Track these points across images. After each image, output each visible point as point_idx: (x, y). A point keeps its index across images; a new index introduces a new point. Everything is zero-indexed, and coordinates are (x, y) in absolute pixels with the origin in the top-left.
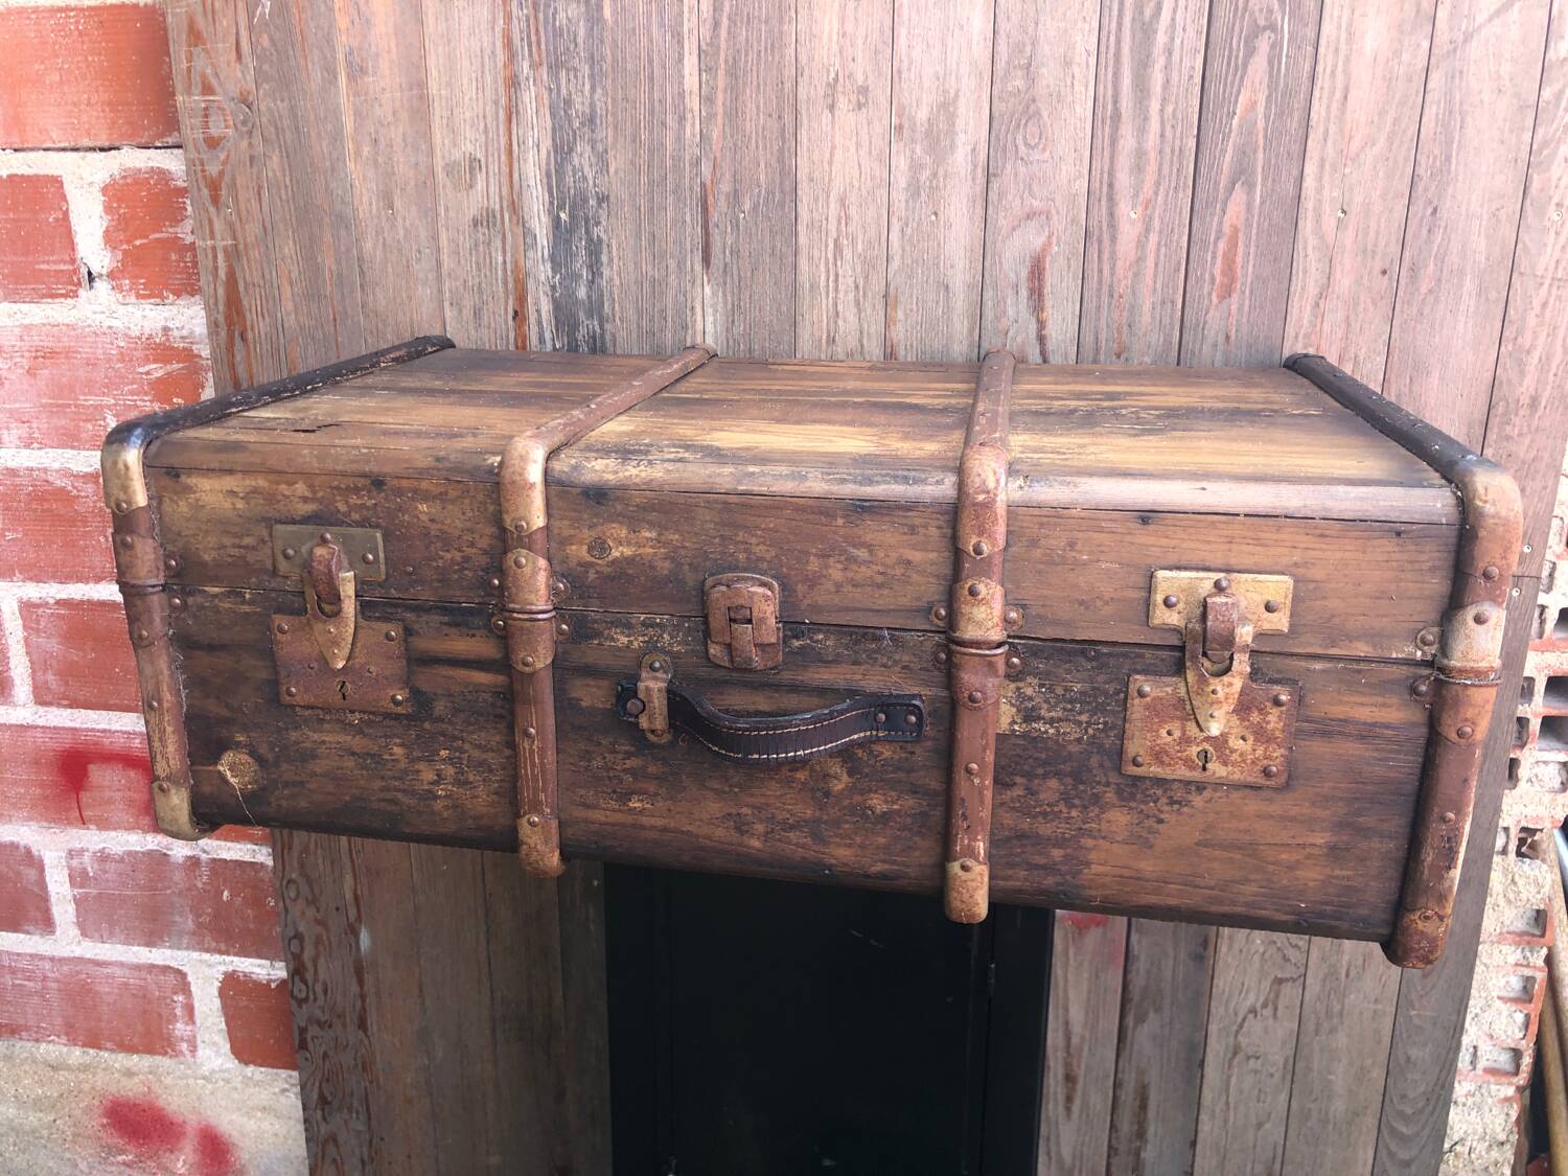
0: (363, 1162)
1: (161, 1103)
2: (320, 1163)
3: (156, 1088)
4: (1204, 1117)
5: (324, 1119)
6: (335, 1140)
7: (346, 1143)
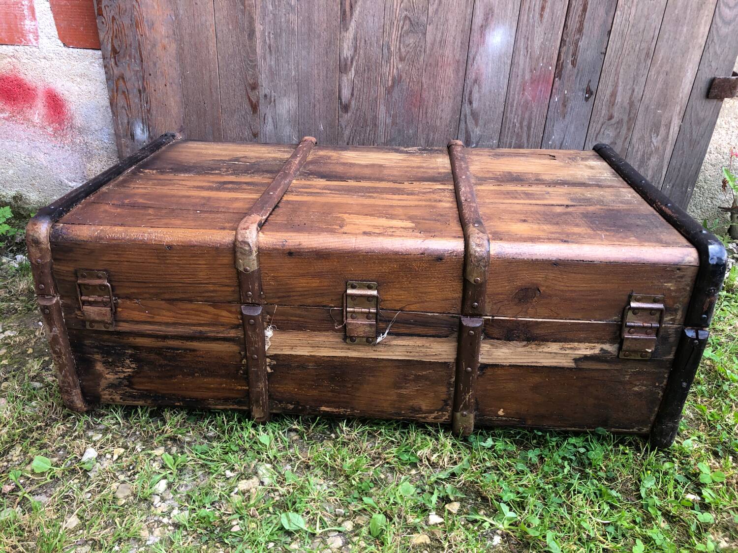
0: (140, 91)
1: (22, 76)
2: (115, 94)
3: (19, 66)
4: (618, 13)
5: (116, 64)
6: (123, 79)
7: (129, 79)
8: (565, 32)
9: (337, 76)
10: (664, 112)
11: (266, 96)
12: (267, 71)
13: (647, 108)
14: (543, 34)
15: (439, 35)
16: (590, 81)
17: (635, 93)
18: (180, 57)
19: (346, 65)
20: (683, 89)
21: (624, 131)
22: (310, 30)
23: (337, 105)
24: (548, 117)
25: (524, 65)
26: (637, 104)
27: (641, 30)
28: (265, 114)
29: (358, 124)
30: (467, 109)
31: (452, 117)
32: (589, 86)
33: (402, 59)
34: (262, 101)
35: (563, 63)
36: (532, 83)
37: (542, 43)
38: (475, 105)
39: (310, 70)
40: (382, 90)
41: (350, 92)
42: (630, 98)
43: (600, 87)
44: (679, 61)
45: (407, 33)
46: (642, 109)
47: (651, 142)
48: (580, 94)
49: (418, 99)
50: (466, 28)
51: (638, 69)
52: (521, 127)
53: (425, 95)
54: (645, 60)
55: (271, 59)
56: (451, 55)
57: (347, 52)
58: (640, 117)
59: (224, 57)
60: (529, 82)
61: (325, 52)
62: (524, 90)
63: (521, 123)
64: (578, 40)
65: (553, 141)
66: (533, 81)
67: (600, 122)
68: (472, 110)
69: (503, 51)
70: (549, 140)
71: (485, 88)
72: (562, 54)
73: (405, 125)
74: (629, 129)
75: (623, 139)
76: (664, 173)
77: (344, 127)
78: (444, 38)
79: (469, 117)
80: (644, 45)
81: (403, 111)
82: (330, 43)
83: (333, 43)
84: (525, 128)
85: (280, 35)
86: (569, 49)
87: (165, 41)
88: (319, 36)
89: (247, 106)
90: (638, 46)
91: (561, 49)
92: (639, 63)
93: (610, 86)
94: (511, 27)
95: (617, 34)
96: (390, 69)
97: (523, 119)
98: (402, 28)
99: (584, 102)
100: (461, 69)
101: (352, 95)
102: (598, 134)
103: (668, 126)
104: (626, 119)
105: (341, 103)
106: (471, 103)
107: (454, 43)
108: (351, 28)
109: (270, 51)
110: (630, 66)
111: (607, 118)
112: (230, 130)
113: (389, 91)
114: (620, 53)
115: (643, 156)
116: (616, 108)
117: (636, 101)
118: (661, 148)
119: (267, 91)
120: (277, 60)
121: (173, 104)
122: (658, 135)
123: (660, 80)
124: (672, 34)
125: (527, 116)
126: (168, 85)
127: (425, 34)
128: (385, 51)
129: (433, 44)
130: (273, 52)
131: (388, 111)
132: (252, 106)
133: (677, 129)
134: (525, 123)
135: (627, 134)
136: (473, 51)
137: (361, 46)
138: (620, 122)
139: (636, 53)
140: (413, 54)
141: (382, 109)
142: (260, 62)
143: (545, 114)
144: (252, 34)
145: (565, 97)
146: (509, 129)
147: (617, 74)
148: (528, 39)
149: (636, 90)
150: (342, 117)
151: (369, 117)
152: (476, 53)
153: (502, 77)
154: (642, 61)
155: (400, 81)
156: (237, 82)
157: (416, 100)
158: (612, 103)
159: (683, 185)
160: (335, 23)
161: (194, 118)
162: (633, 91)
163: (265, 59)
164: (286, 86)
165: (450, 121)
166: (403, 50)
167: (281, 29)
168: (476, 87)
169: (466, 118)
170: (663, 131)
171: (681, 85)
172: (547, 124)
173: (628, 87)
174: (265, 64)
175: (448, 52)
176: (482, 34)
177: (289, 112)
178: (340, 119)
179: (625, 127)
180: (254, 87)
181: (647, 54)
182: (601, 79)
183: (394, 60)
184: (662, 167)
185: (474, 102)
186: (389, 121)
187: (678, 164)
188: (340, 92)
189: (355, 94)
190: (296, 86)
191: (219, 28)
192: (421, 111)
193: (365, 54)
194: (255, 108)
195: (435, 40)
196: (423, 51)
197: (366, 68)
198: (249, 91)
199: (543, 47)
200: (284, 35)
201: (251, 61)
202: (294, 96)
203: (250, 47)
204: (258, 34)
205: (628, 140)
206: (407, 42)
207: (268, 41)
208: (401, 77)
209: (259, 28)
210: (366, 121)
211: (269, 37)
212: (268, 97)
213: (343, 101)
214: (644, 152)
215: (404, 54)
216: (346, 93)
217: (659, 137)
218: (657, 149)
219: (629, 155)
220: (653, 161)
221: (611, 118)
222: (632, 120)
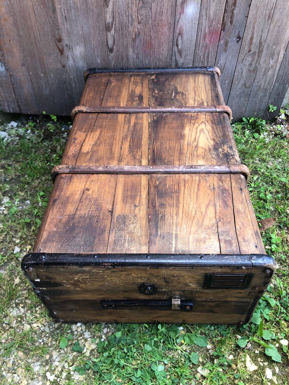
8: (227, 5)
9: (105, 33)
10: (276, 47)
11: (67, 45)
12: (66, 32)
13: (268, 46)
14: (215, 7)
15: (159, 9)
16: (239, 32)
17: (263, 38)
18: (15, 24)
19: (109, 27)
20: (287, 35)
21: (256, 58)
22: (87, 7)
23: (106, 49)
24: (218, 52)
25: (205, 24)
26: (263, 43)
27: (266, 4)
28: (68, 55)
29: (118, 58)
30: (175, 49)
31: (168, 54)
32: (239, 35)
33: (139, 23)
34: (65, 48)
35: (225, 22)
36: (209, 34)
37: (214, 12)
38: (180, 47)
39: (89, 30)
40: (130, 40)
41: (113, 42)
42: (260, 40)
43: (245, 35)
44: (285, 20)
45: (141, 8)
46: (266, 46)
47: (270, 63)
48: (234, 39)
49: (150, 44)
50: (174, 4)
51: (264, 25)
52: (204, 58)
53: (153, 42)
54: (268, 20)
55: (67, 25)
56: (166, 20)
57: (109, 20)
58: (264, 50)
59: (40, 24)
60: (208, 33)
61: (97, 20)
62: (205, 38)
63: (204, 56)
64: (233, 10)
65: (221, 64)
66: (210, 32)
67: (244, 54)
68: (178, 50)
69: (194, 17)
70: (218, 64)
71: (185, 37)
72: (225, 18)
73: (144, 58)
74: (259, 56)
75: (255, 62)
76: (275, 78)
77: (111, 60)
78: (162, 10)
79: (177, 53)
80: (268, 12)
81: (142, 51)
82: (99, 15)
83: (101, 14)
84: (206, 58)
85: (71, 11)
86: (229, 14)
87: (6, 16)
88: (93, 10)
89: (57, 51)
90: (264, 12)
91: (225, 15)
92: (265, 22)
93: (250, 34)
94: (198, 3)
95: (254, 6)
96: (133, 29)
97: (205, 53)
98: (138, 5)
99: (236, 43)
100: (171, 28)
101: (114, 43)
102: (243, 60)
103: (278, 55)
104: (257, 51)
105: (108, 48)
106: (177, 46)
107: (167, 13)
108: (110, 6)
109: (66, 20)
110: (260, 23)
111: (248, 51)
112: (50, 64)
113: (134, 40)
114: (255, 16)
115: (265, 70)
116: (252, 46)
117: (263, 42)
118: (274, 66)
119: (67, 43)
120: (70, 25)
121: (16, 51)
122: (273, 59)
123: (275, 30)
124: (282, 6)
125: (207, 52)
126: (11, 41)
127: (151, 8)
128: (130, 18)
129: (156, 14)
130: (68, 21)
131: (134, 51)
132: (60, 51)
133: (282, 56)
134: (206, 55)
135: (257, 59)
136: (178, 17)
137: (116, 16)
138: (254, 53)
139: (264, 16)
140: (145, 19)
141: (131, 50)
142: (61, 26)
143: (216, 51)
144: (54, 10)
145: (226, 41)
146: (198, 59)
147: (254, 28)
148: (207, 9)
149: (263, 36)
150: (109, 55)
151: (124, 55)
152: (179, 18)
153: (193, 31)
154: (267, 20)
155: (139, 35)
156: (50, 38)
157: (149, 45)
158: (251, 43)
159: (284, 84)
160: (100, 3)
161: (29, 58)
162: (262, 36)
163: (64, 25)
164: (77, 39)
165: (167, 56)
166: (139, 18)
167: (70, 7)
168: (180, 37)
169: (175, 54)
170: (276, 57)
171: (285, 33)
172: (217, 56)
173: (259, 34)
174: (64, 27)
175: (164, 18)
176: (183, 8)
177: (80, 53)
178: (109, 56)
179: (257, 56)
180: (60, 40)
181: (269, 16)
182: (245, 31)
183: (136, 23)
184: (274, 75)
185: (179, 45)
186: (135, 56)
187: (282, 73)
188: (107, 42)
189: (115, 43)
190: (83, 39)
191: (35, 8)
192: (151, 50)
193: (119, 20)
194: (62, 52)
195: (157, 11)
196: (150, 18)
197: (120, 29)
198: (57, 43)
199: (215, 14)
200: (73, 10)
201: (56, 26)
202: (82, 45)
203: (55, 18)
204: (58, 10)
205: (258, 62)
206: (141, 13)
207: (64, 15)
208: (140, 32)
209: (58, 7)
210: (122, 57)
211: (64, 12)
212: (68, 46)
213: (109, 46)
214: (266, 68)
215: (140, 20)
216: (110, 42)
217: (274, 60)
218: (272, 66)
219: (258, 70)
220: (270, 73)
221: (250, 51)
222: (260, 52)
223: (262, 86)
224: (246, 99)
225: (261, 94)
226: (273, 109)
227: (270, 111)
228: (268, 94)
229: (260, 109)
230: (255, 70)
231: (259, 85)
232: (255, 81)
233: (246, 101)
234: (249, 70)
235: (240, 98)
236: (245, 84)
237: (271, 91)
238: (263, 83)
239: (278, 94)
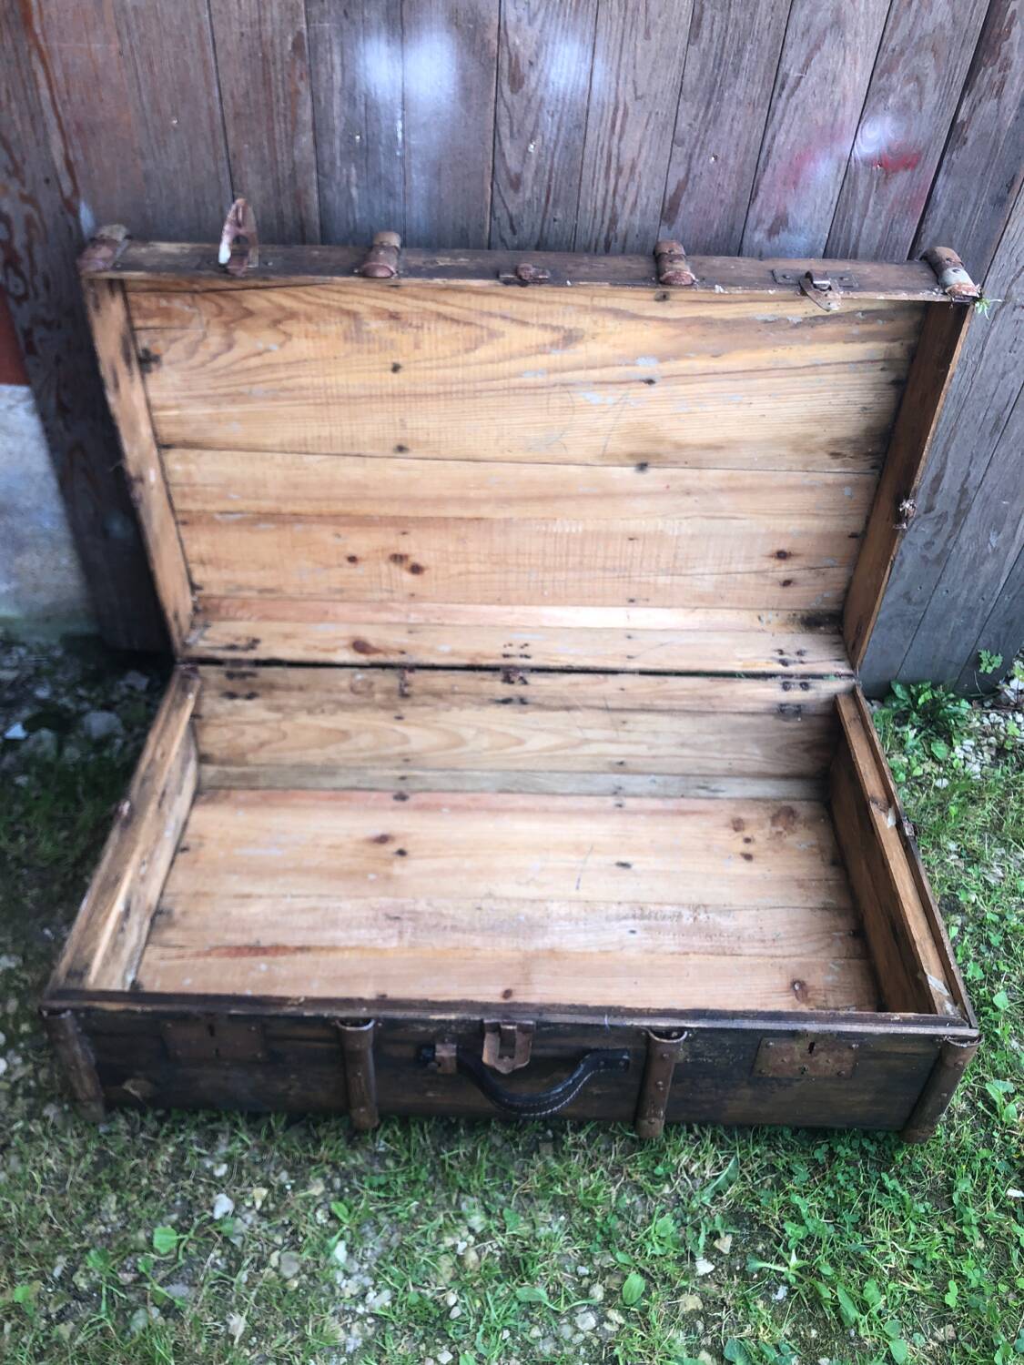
10: (1012, 503)
13: (987, 499)
17: (971, 479)
21: (948, 527)
26: (972, 493)
27: (989, 394)
42: (963, 485)
46: (979, 497)
47: (989, 541)
51: (979, 446)
54: (991, 435)
58: (975, 509)
74: (956, 524)
75: (946, 536)
76: (1003, 581)
80: (991, 414)
90: (982, 415)
92: (983, 437)
93: (933, 468)
103: (1016, 522)
104: (952, 511)
110: (966, 442)
111: (923, 509)
114: (953, 424)
115: (974, 559)
116: (939, 497)
117: (971, 488)
118: (1002, 550)
122: (999, 533)
123: (1011, 461)
135: (952, 531)
138: (943, 516)
139: (979, 424)
147: (946, 453)
149: (973, 474)
154: (987, 435)
158: (934, 490)
162: (968, 475)
170: (1008, 528)
173: (962, 470)
179: (950, 521)
181: (996, 426)
184: (1001, 574)
205: (953, 539)
214: (976, 555)
217: (1001, 536)
218: (996, 551)
219: (952, 558)
220: (989, 567)
221: (929, 509)
222: (961, 514)
223: (961, 601)
224: (908, 632)
225: (956, 621)
226: (990, 664)
227: (982, 670)
228: (977, 622)
229: (950, 662)
230: (943, 559)
231: (950, 597)
232: (940, 586)
233: (906, 638)
234: (924, 557)
235: (890, 629)
236: (908, 593)
237: (987, 615)
238: (965, 592)
239: (1010, 624)
